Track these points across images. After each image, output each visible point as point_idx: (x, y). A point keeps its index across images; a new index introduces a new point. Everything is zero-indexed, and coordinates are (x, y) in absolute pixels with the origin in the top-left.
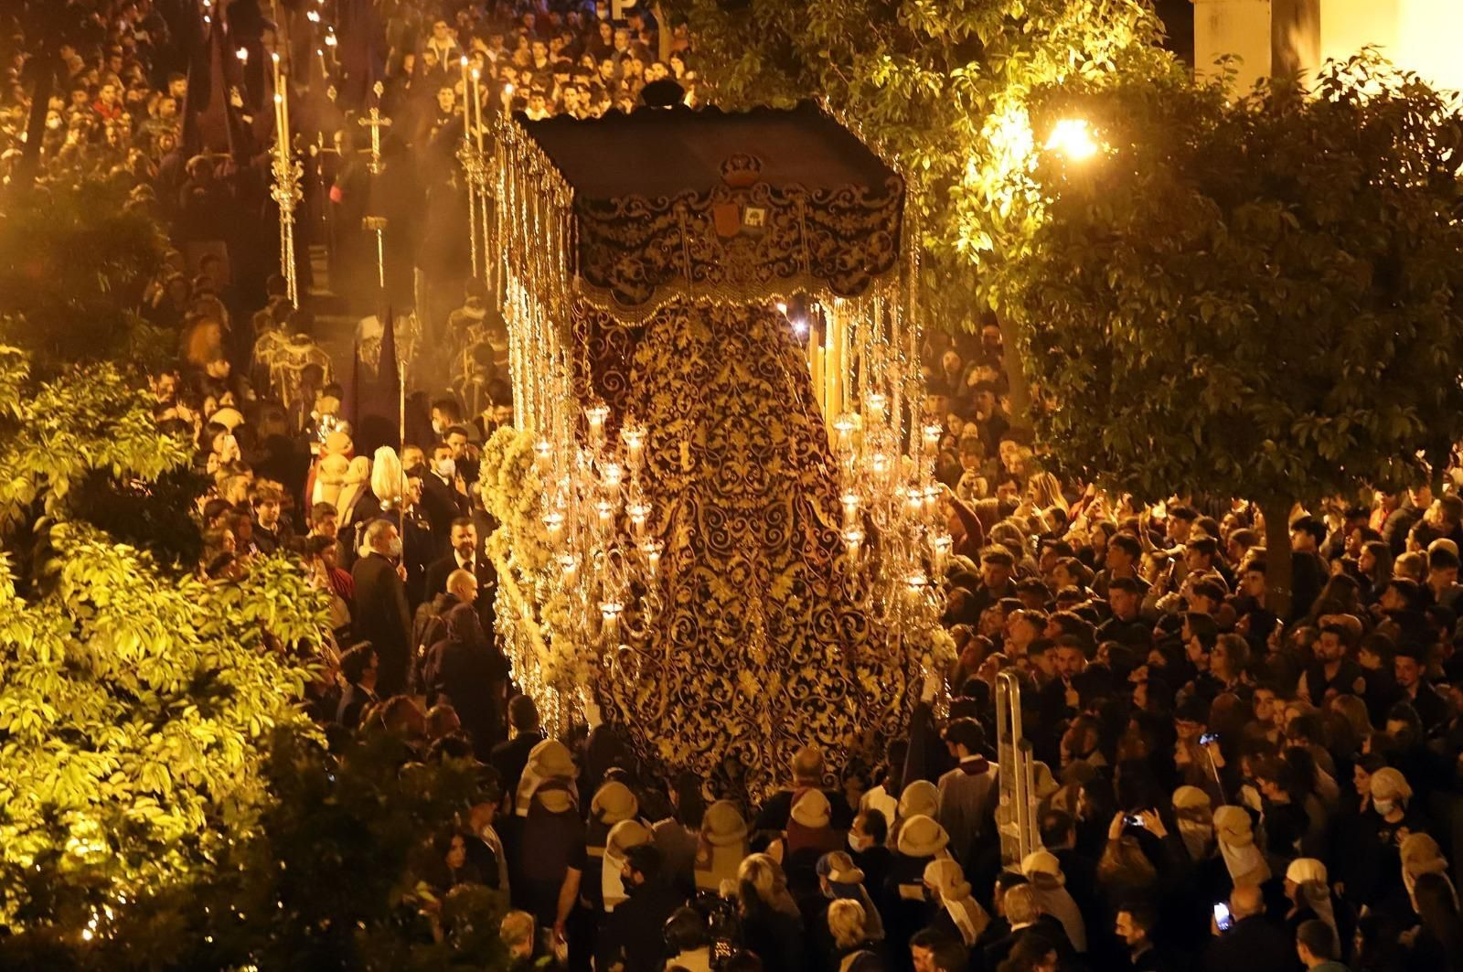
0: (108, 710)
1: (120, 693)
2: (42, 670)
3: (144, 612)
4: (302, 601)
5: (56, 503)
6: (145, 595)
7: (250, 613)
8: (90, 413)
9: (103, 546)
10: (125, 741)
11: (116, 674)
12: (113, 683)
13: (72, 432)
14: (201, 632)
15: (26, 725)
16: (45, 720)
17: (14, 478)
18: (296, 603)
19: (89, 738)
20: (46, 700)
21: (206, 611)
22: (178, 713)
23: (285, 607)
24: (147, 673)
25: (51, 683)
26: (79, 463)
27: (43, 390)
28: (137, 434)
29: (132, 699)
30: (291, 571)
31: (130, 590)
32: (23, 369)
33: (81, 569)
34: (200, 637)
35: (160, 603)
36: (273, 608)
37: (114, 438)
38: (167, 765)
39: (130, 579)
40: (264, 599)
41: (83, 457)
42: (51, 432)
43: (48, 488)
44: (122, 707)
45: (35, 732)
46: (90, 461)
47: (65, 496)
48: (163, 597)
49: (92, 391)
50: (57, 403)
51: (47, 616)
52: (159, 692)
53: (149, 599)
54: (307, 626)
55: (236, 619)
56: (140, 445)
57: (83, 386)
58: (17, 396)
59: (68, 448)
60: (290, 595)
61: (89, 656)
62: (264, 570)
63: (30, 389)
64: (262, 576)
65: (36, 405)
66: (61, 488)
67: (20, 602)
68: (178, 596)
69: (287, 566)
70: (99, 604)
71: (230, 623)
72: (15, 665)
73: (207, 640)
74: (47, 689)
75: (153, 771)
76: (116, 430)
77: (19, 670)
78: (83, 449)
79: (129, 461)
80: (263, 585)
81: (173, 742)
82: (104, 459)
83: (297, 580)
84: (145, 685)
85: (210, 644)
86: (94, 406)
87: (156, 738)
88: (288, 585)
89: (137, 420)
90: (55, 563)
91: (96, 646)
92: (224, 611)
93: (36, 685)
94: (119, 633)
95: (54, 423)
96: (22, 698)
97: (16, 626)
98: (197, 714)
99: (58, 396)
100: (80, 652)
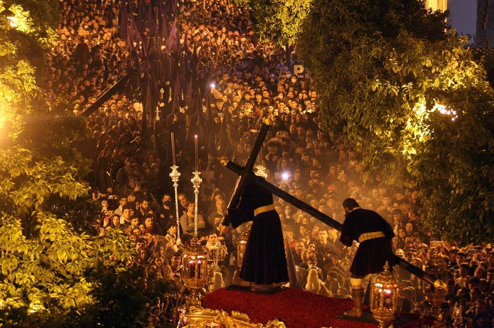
0: (55, 280)
1: (59, 275)
2: (31, 263)
3: (68, 244)
4: (125, 245)
5: (39, 206)
6: (68, 238)
7: (106, 248)
8: (52, 174)
9: (54, 219)
10: (60, 291)
11: (58, 269)
12: (57, 272)
13: (45, 180)
14: (89, 254)
15: (25, 282)
16: (32, 281)
17: (24, 194)
18: (123, 245)
19: (47, 289)
20: (32, 274)
21: (91, 247)
22: (78, 281)
23: (120, 247)
24: (69, 268)
25: (34, 268)
26: (48, 192)
27: (36, 165)
28: (69, 182)
29: (64, 277)
30: (122, 234)
31: (63, 236)
32: (29, 157)
33: (46, 227)
34: (89, 256)
35: (74, 241)
36: (115, 247)
37: (61, 183)
38: (74, 299)
39: (63, 232)
40: (112, 243)
41: (49, 190)
42: (38, 180)
43: (37, 200)
44: (60, 279)
45: (28, 285)
46: (51, 191)
47: (43, 203)
48: (74, 238)
49: (53, 166)
50: (41, 169)
51: (34, 244)
52: (73, 275)
53: (70, 239)
54: (127, 253)
55: (101, 250)
56: (70, 186)
57: (50, 164)
58: (27, 166)
59: (44, 186)
60: (121, 242)
61: (48, 260)
62: (112, 233)
63: (31, 164)
64: (112, 235)
65: (33, 170)
66: (41, 200)
67: (24, 237)
68: (80, 239)
69: (121, 232)
70: (52, 240)
71: (99, 251)
72: (22, 261)
73: (91, 257)
74: (33, 270)
75: (69, 300)
76: (62, 181)
77: (23, 263)
78: (49, 186)
79: (65, 192)
80: (112, 238)
81: (76, 290)
82: (57, 191)
83: (124, 237)
84: (68, 273)
85: (92, 259)
86: (54, 172)
87: (71, 289)
88: (120, 239)
89: (69, 177)
90: (38, 227)
91: (51, 257)
92: (98, 247)
93: (29, 269)
94: (59, 251)
95: (39, 177)
96: (24, 273)
97: (22, 246)
98: (85, 281)
99: (41, 167)
100: (45, 259)
